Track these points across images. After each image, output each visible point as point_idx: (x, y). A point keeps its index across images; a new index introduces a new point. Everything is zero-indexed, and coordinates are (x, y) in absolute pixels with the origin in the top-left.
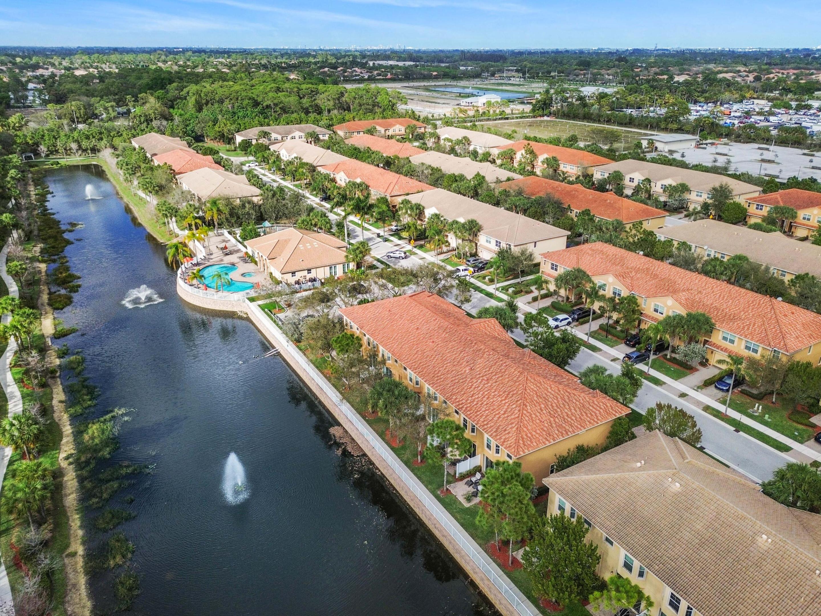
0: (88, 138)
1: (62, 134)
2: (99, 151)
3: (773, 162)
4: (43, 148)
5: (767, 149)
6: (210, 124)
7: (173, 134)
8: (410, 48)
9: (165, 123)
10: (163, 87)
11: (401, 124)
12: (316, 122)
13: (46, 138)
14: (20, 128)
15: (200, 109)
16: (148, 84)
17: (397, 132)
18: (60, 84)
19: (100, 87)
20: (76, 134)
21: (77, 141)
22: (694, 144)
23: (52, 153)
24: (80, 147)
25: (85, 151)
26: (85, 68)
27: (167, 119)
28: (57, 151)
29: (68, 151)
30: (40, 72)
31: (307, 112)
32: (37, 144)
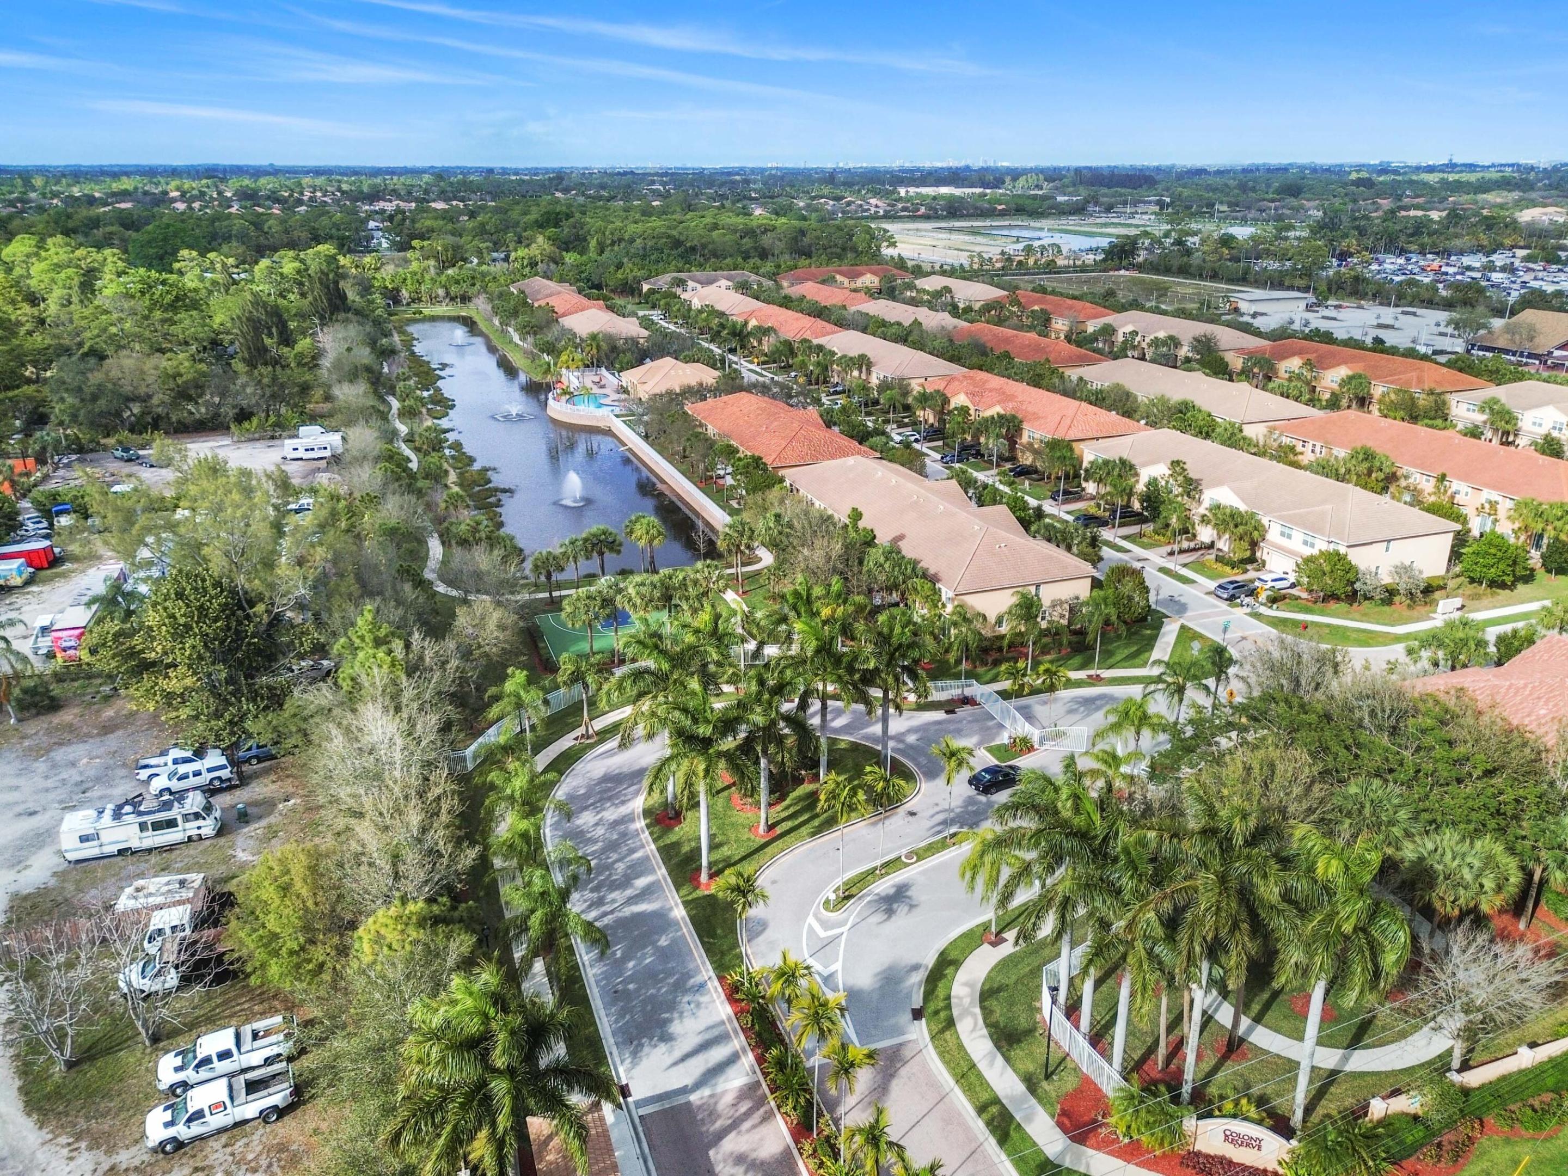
0: (457, 282)
1: (427, 277)
2: (470, 299)
3: (1392, 327)
4: (405, 293)
5: (1414, 314)
6: (612, 269)
7: (561, 280)
8: (1005, 164)
9: (553, 266)
10: (556, 225)
11: (874, 273)
12: (756, 270)
13: (409, 282)
14: (377, 269)
15: (602, 252)
16: (536, 221)
17: (868, 284)
18: (413, 221)
19: (470, 225)
20: (443, 278)
21: (445, 287)
22: (1302, 305)
23: (413, 301)
24: (447, 294)
25: (452, 299)
26: (447, 200)
27: (556, 263)
28: (420, 300)
29: (434, 300)
30: (381, 205)
31: (746, 257)
32: (397, 290)
